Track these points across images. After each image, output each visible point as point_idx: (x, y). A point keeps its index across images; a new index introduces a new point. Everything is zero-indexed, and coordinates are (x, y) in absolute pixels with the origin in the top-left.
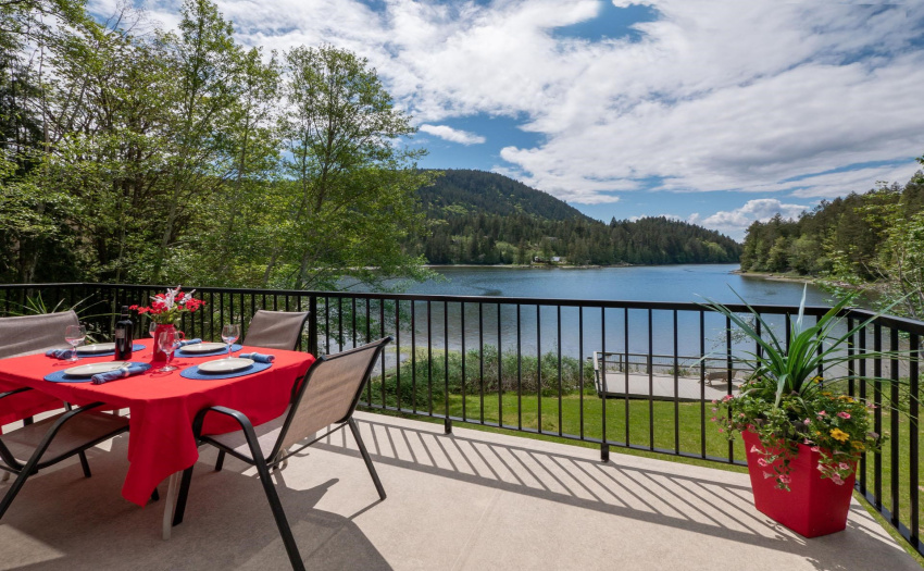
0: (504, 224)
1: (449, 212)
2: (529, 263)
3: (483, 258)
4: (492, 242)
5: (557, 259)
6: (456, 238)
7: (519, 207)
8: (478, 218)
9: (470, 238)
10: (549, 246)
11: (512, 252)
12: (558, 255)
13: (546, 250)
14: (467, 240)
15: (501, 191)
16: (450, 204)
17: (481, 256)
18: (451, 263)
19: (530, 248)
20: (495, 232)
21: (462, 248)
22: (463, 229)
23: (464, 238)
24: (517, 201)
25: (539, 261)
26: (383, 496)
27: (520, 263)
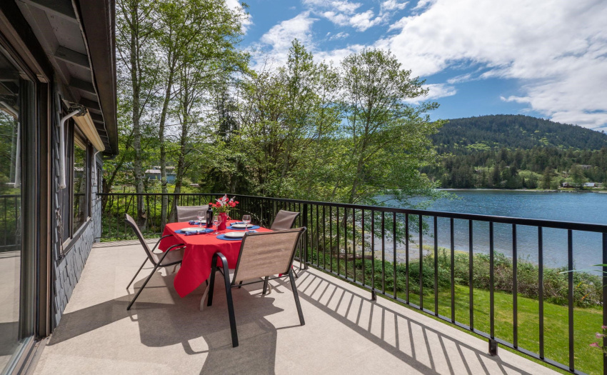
0: (528, 156)
1: (473, 149)
2: (556, 187)
3: (506, 183)
4: (514, 171)
5: (591, 184)
6: (479, 169)
7: (545, 141)
8: (500, 152)
9: (492, 169)
10: (581, 173)
11: (536, 179)
12: (592, 180)
13: (576, 176)
14: (489, 170)
15: (525, 128)
16: (473, 143)
17: (503, 182)
18: (473, 187)
19: (556, 175)
20: (519, 163)
21: (484, 176)
22: (485, 162)
23: (486, 169)
24: (542, 136)
25: (568, 186)
26: (302, 323)
27: (544, 188)
